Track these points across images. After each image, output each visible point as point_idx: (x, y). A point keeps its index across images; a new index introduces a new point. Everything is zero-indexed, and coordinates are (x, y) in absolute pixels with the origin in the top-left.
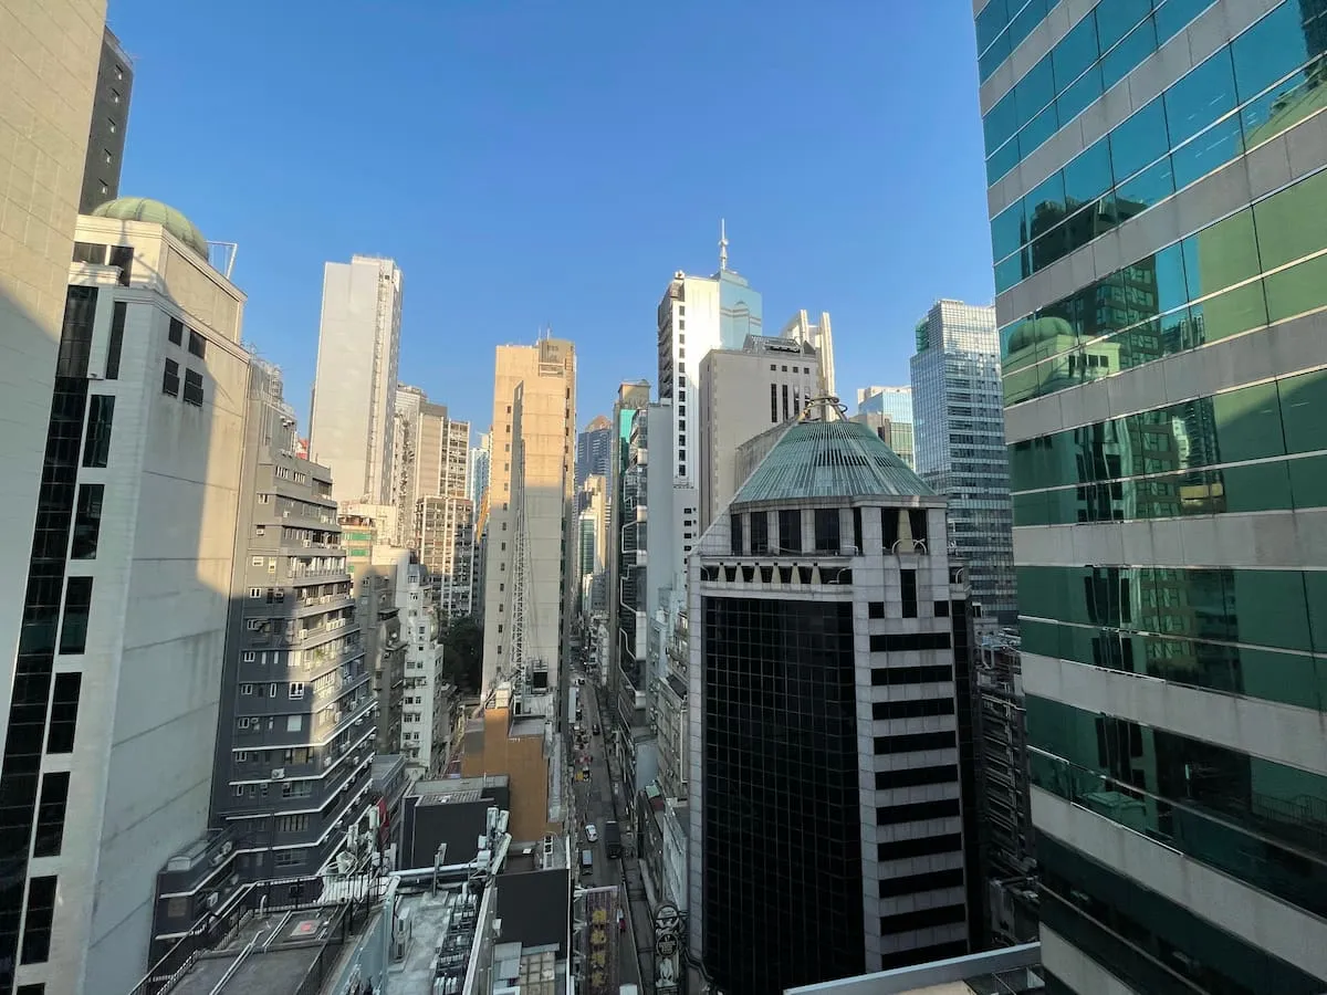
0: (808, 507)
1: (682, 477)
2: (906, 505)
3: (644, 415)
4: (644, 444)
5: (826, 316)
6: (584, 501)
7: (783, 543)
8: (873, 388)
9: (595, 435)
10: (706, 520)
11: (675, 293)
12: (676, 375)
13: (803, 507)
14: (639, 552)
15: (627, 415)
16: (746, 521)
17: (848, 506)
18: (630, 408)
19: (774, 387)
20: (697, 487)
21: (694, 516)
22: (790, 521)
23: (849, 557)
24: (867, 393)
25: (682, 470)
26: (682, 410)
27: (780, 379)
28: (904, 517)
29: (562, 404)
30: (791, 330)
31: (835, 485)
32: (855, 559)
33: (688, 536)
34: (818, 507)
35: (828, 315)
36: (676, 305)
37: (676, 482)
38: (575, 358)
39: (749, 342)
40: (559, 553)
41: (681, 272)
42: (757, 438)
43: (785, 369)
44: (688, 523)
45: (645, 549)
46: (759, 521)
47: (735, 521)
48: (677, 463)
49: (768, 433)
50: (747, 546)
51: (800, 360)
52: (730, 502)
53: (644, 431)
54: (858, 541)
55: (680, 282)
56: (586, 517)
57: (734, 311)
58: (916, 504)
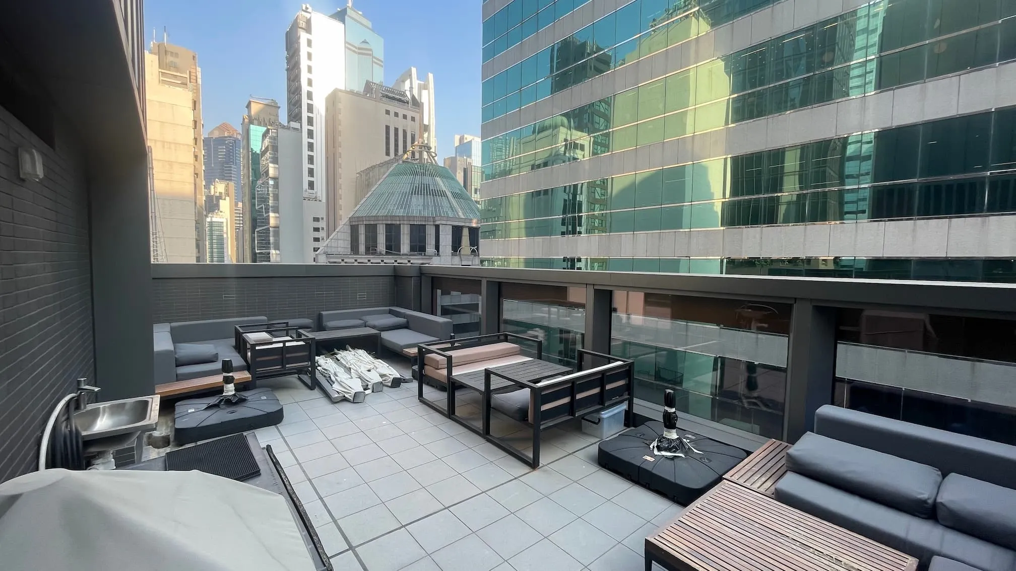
0: (405, 222)
1: (311, 191)
2: (467, 224)
3: (274, 135)
4: (275, 160)
5: (431, 76)
6: (212, 205)
7: (389, 247)
8: (465, 136)
9: (221, 141)
10: (331, 228)
11: (302, 24)
12: (305, 101)
13: (402, 222)
14: (273, 252)
15: (257, 131)
16: (362, 231)
17: (432, 223)
18: (259, 124)
19: (387, 128)
20: (324, 200)
21: (322, 224)
22: (393, 232)
23: (430, 257)
24: (461, 139)
25: (311, 185)
26: (310, 134)
27: (393, 123)
28: (466, 232)
29: (190, 116)
30: (403, 81)
31: (424, 209)
32: (434, 258)
33: (317, 240)
34: (412, 223)
35: (432, 75)
36: (303, 36)
37: (305, 195)
38: (199, 69)
39: (369, 87)
40: (195, 250)
41: (308, 6)
42: (373, 167)
43: (396, 115)
44: (316, 230)
45: (278, 249)
46: (371, 230)
47: (354, 230)
48: (306, 179)
49: (381, 165)
50: (362, 248)
51: (409, 110)
52: (350, 216)
53: (275, 148)
54: (437, 248)
55: (308, 16)
56: (214, 220)
57: (359, 49)
58: (474, 225)
